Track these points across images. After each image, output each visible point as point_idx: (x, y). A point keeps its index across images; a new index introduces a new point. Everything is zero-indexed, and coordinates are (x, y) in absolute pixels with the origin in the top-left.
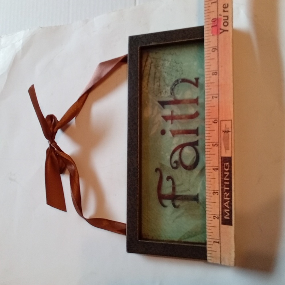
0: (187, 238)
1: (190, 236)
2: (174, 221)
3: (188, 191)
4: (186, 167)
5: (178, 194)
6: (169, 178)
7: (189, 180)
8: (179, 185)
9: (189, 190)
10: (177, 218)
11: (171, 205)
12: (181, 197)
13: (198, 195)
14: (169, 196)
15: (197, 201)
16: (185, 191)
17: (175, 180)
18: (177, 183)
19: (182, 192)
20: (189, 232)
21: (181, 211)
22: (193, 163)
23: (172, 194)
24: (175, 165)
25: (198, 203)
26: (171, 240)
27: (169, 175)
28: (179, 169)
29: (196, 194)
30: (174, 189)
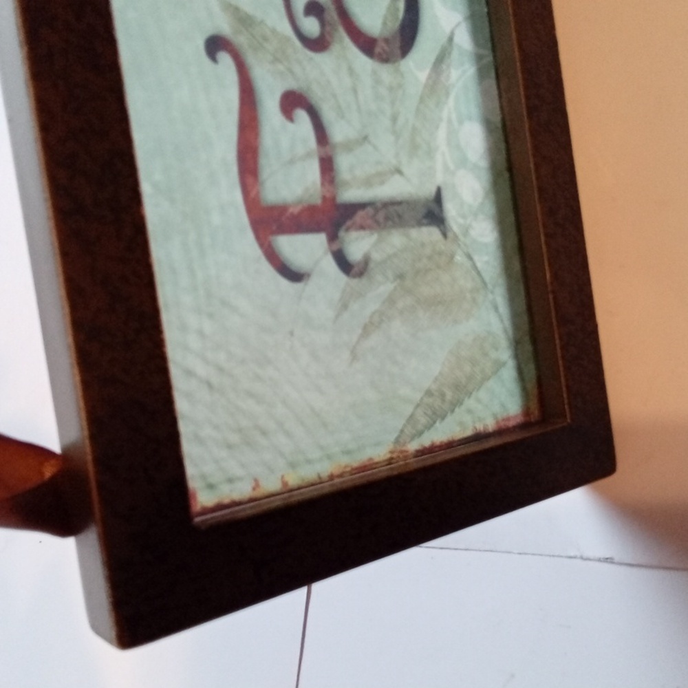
0: (429, 426)
1: (437, 416)
2: (354, 356)
3: (397, 177)
4: (367, 44)
5: (350, 195)
6: (293, 102)
7: (394, 119)
8: (349, 147)
9: (399, 171)
10: (366, 331)
11: (330, 264)
12: (370, 210)
13: (438, 198)
14: (311, 210)
15: (438, 226)
16: (380, 177)
17: (328, 114)
18: (339, 132)
19: (368, 182)
20: (429, 393)
21: (380, 288)
22: (397, 24)
23: (324, 198)
24: (311, 26)
25: (445, 235)
26: (355, 465)
27: (291, 84)
28: (335, 48)
29: (428, 191)
30: (327, 166)
